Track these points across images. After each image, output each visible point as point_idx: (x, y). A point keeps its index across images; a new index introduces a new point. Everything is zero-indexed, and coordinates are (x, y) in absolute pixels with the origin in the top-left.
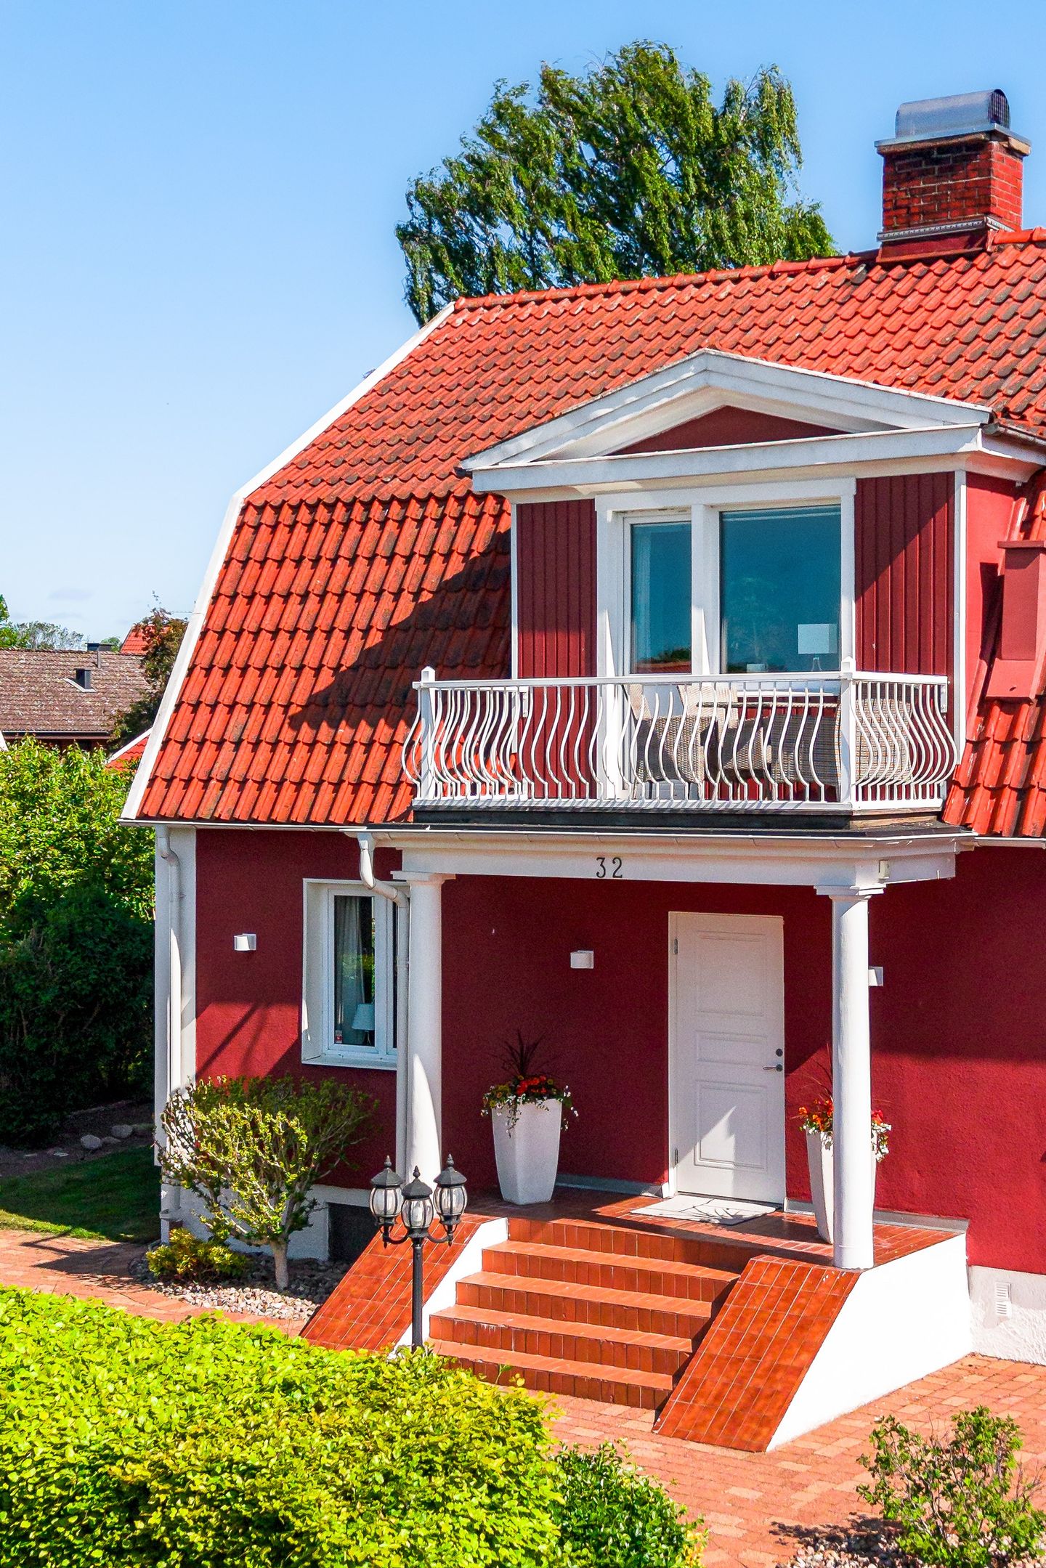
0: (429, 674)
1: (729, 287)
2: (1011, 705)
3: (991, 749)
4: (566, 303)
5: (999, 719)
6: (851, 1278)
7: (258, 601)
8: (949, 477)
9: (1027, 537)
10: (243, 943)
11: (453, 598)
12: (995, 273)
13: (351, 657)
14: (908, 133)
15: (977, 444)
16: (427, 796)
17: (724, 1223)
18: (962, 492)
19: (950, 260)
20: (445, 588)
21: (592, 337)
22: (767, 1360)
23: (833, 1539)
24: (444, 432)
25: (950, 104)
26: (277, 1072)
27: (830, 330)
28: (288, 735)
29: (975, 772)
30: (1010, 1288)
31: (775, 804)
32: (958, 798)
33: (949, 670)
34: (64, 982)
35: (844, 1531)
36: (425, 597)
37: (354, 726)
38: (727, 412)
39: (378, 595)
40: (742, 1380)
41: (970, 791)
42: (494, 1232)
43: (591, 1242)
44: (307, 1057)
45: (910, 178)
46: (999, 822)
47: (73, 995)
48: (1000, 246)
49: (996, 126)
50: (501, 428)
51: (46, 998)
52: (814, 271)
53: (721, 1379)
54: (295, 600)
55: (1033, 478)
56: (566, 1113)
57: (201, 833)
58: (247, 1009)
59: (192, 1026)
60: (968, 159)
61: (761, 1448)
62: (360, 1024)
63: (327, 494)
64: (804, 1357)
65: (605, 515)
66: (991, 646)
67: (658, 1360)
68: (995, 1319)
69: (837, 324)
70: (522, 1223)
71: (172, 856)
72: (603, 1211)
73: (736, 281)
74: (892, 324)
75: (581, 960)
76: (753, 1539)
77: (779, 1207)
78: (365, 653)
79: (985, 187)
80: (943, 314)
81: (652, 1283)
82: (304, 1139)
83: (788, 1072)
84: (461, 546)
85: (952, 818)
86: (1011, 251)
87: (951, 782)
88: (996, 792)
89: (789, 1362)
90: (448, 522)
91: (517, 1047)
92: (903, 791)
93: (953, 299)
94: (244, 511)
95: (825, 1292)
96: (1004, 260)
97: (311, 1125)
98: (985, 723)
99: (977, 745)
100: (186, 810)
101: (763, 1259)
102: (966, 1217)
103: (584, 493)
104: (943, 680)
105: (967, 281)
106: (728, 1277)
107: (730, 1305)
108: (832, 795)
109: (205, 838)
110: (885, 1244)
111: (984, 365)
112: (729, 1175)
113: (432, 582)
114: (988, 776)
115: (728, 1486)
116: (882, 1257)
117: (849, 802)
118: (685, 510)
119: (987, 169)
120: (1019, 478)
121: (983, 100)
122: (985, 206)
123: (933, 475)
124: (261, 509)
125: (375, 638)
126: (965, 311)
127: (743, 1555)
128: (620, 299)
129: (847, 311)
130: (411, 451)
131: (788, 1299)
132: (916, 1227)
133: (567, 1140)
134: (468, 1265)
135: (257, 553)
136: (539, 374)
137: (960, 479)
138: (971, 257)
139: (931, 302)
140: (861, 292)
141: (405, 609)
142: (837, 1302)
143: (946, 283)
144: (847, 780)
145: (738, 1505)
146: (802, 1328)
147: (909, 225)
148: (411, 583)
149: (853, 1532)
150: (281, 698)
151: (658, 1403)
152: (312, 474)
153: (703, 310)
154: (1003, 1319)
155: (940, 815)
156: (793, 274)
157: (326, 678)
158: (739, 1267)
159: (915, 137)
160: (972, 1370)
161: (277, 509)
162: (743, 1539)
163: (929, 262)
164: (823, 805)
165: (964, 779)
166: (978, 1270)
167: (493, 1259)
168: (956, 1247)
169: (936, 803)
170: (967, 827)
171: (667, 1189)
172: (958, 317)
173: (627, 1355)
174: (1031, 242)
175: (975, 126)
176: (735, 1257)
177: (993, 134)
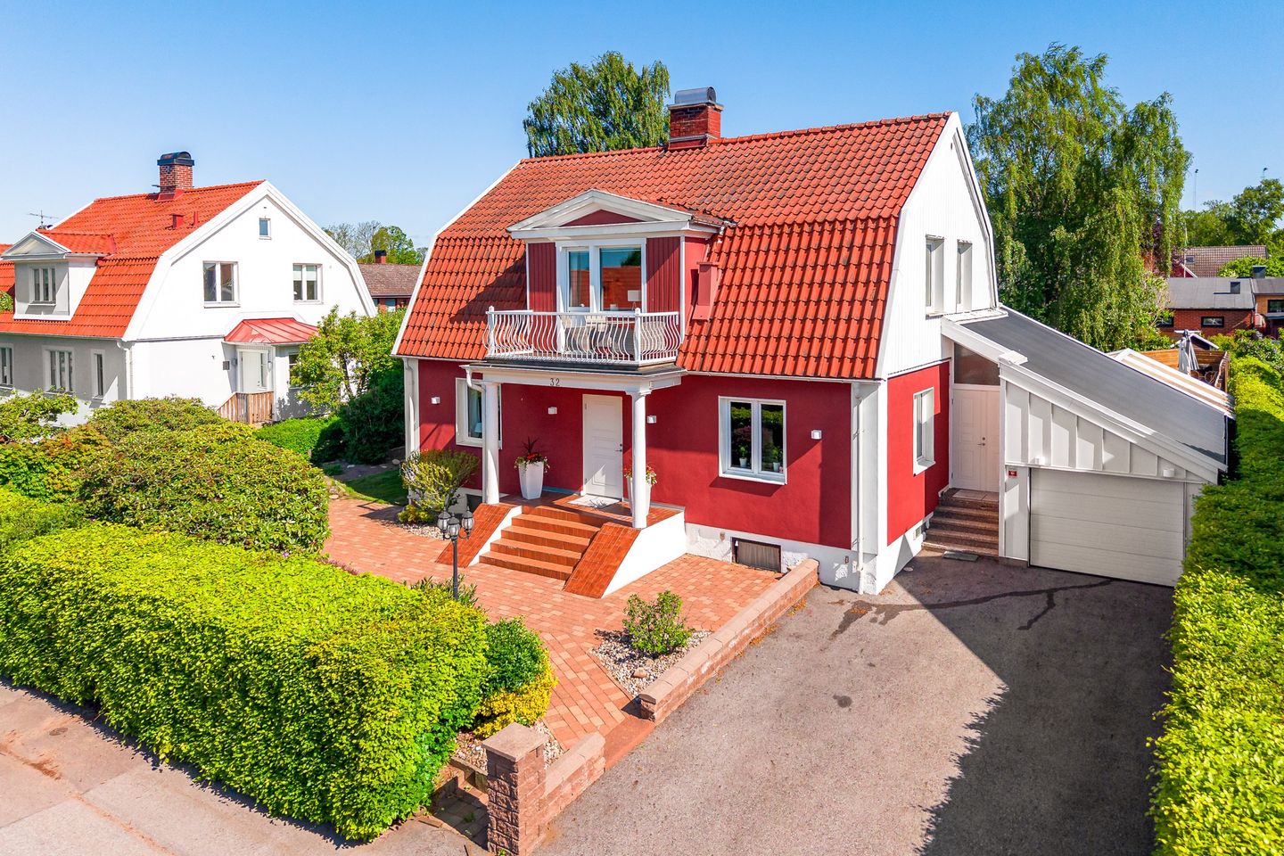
0: (492, 309)
1: (617, 157)
2: (701, 322)
3: (693, 338)
4: (560, 161)
5: (697, 327)
6: (638, 532)
7: (441, 274)
8: (678, 239)
9: (709, 260)
10: (435, 401)
11: (510, 275)
12: (709, 155)
13: (473, 297)
14: (679, 103)
15: (687, 227)
16: (491, 353)
17: (599, 508)
18: (683, 244)
19: (694, 149)
20: (507, 271)
21: (567, 175)
22: (605, 563)
23: (616, 637)
24: (510, 212)
25: (694, 92)
26: (446, 448)
27: (649, 176)
28: (450, 325)
29: (688, 347)
30: (699, 531)
31: (612, 361)
32: (681, 356)
33: (679, 310)
34: (383, 406)
35: (621, 633)
36: (500, 274)
37: (473, 323)
38: (601, 212)
39: (483, 273)
40: (595, 571)
41: (685, 354)
42: (516, 511)
43: (551, 515)
44: (458, 442)
45: (679, 119)
46: (695, 366)
47: (387, 411)
48: (711, 145)
49: (710, 101)
50: (530, 210)
51: (376, 412)
52: (646, 152)
53: (589, 570)
54: (454, 274)
55: (712, 237)
56: (545, 466)
57: (420, 361)
58: (434, 426)
59: (418, 430)
60: (700, 112)
61: (600, 597)
62: (477, 430)
63: (466, 234)
64: (618, 562)
65: (559, 249)
66: (695, 300)
67: (569, 562)
68: (695, 542)
69: (652, 174)
70: (527, 508)
71: (410, 368)
72: (556, 502)
73: (619, 155)
74: (671, 174)
75: (552, 411)
76: (587, 638)
77: (621, 501)
78: (478, 295)
79: (706, 123)
80: (689, 170)
81: (570, 531)
82: (451, 475)
83: (624, 453)
84: (512, 256)
85: (679, 364)
86: (715, 146)
87: (679, 350)
88: (695, 355)
89: (612, 564)
90: (508, 247)
91: (527, 443)
92: (661, 355)
93: (693, 165)
94: (437, 240)
95: (627, 537)
96: (712, 150)
97: (454, 469)
98: (692, 329)
99: (689, 337)
100: (414, 352)
101: (608, 524)
102: (684, 505)
103: (551, 240)
104: (676, 313)
105: (698, 158)
106: (597, 529)
107: (594, 542)
108: (632, 357)
109: (421, 362)
110: (654, 516)
111: (700, 191)
112: (603, 488)
113: (502, 270)
114: (692, 349)
115: (584, 614)
116: (651, 522)
117: (639, 361)
118: (587, 247)
119: (706, 116)
120: (707, 238)
121: (705, 90)
122: (706, 130)
123: (673, 238)
124: (443, 240)
125: (482, 289)
126: (697, 170)
127: (582, 644)
128: (578, 160)
129: (656, 168)
130: (498, 218)
131: (615, 539)
132: (666, 508)
133: (545, 476)
134: (506, 523)
135: (441, 257)
136: (546, 189)
137: (683, 239)
138: (701, 148)
139: (685, 166)
140: (662, 161)
141: (493, 278)
142: (632, 541)
143: (691, 159)
144: (638, 352)
145: (585, 622)
146: (619, 551)
147: (680, 136)
148: (494, 269)
149: (623, 633)
150: (448, 311)
151: (566, 577)
152: (462, 226)
153: (606, 166)
154: (697, 542)
155: (675, 363)
156: (639, 153)
157: (464, 304)
158: (600, 526)
159: (681, 104)
160: (685, 561)
161: (449, 240)
162: (583, 638)
163: (686, 150)
164: (629, 362)
165: (683, 350)
166: (688, 524)
167: (516, 521)
168: (680, 517)
169: (674, 358)
170: (684, 368)
171: (582, 493)
172: (694, 172)
173: (558, 560)
174: (722, 143)
175: (702, 101)
176: (599, 522)
177: (708, 104)
